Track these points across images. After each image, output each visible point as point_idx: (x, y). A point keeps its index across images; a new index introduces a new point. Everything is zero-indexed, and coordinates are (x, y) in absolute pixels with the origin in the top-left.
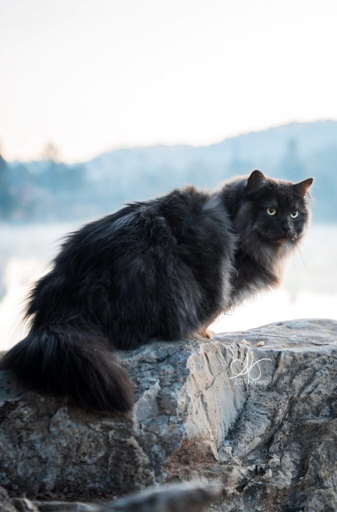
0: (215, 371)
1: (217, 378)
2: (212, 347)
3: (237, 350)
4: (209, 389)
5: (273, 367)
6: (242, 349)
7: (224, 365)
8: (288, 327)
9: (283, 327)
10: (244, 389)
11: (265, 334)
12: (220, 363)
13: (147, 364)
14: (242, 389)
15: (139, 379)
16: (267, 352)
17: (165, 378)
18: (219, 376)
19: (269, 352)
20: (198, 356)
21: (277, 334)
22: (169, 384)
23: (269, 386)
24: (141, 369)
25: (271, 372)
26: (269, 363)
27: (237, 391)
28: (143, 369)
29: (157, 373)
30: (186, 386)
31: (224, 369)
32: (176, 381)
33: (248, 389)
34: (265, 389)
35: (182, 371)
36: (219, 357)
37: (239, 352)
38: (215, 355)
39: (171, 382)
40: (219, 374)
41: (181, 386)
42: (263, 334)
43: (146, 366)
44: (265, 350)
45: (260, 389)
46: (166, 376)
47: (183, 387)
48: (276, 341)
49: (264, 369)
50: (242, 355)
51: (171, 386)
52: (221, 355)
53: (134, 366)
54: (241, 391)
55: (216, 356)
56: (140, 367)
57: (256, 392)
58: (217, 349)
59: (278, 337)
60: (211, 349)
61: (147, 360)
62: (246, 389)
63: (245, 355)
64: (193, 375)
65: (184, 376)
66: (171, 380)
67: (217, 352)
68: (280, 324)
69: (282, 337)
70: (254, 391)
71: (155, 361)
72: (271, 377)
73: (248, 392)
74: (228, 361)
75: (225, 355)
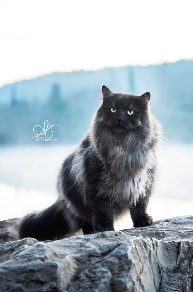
0: (142, 260)
1: (145, 265)
2: (137, 242)
3: (152, 243)
4: (142, 274)
5: (175, 254)
6: (155, 242)
7: (147, 255)
8: (173, 223)
9: (170, 223)
10: (159, 272)
11: (160, 229)
12: (144, 253)
13: (94, 258)
14: (158, 272)
15: (93, 270)
16: (170, 243)
17: (113, 268)
18: (145, 264)
19: (172, 243)
20: (133, 250)
21: (168, 229)
22: (118, 272)
23: (175, 269)
24: (91, 262)
25: (175, 258)
26: (172, 251)
27: (155, 274)
28: (93, 262)
29: (107, 265)
30: (131, 273)
31: (147, 258)
32: (124, 270)
33: (161, 272)
34: (172, 271)
35: (125, 262)
36: (143, 249)
37: (153, 245)
38: (140, 247)
39: (119, 271)
40: (145, 262)
41: (128, 273)
42: (159, 229)
43: (94, 259)
44: (169, 241)
45: (169, 272)
46: (114, 267)
47: (129, 274)
48: (171, 234)
49: (170, 256)
50: (155, 247)
51: (119, 274)
52: (144, 247)
53: (85, 260)
54: (157, 273)
55: (141, 249)
56: (90, 261)
57: (166, 274)
58: (140, 243)
59: (170, 230)
60: (137, 243)
61: (94, 255)
62: (160, 272)
63: (157, 246)
64: (134, 264)
65: (128, 266)
66: (118, 269)
67: (141, 246)
68: (167, 221)
69: (173, 231)
70: (165, 273)
71: (100, 255)
72: (175, 262)
73: (161, 274)
74: (149, 251)
75: (146, 247)
